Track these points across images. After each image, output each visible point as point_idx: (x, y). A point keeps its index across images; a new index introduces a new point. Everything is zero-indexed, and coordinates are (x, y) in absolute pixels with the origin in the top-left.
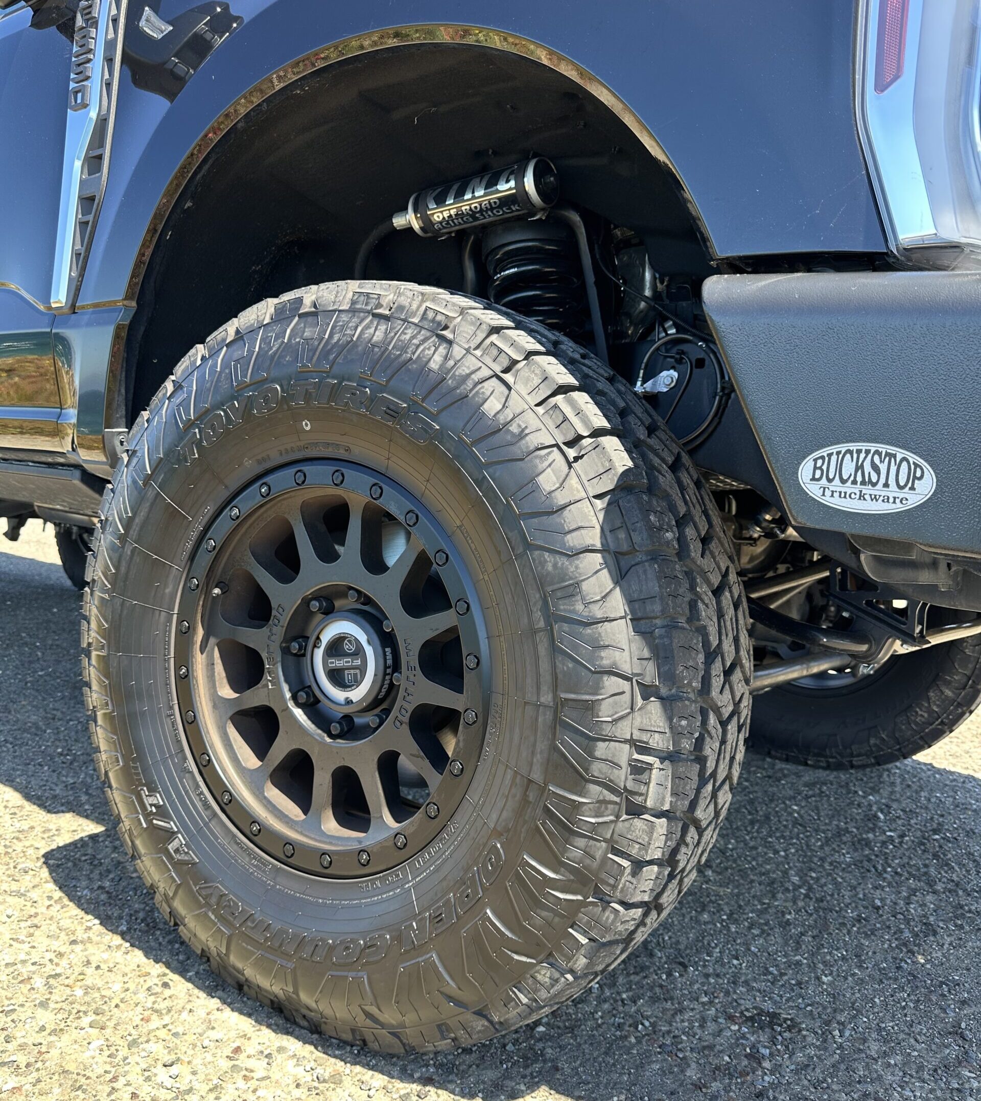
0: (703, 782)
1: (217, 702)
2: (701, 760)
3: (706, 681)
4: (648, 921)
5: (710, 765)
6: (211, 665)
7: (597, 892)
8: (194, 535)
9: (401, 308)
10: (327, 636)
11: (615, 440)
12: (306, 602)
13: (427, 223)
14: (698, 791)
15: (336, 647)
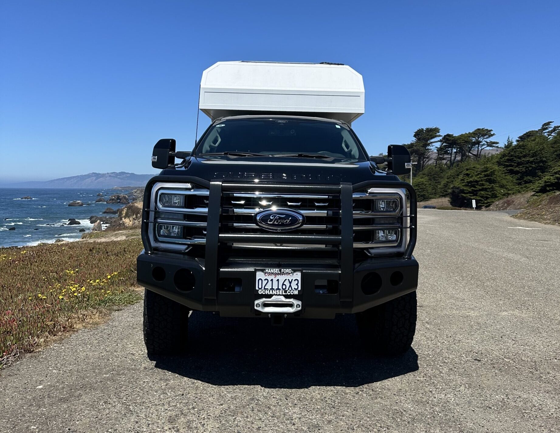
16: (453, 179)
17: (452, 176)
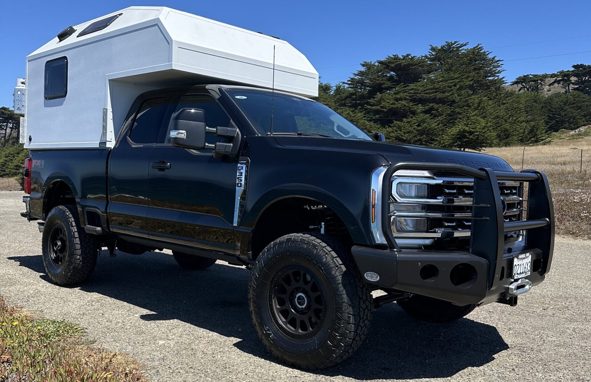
0: (360, 319)
1: (277, 308)
2: (360, 316)
3: (359, 304)
4: (354, 342)
5: (362, 317)
6: (275, 302)
7: (344, 337)
8: (272, 277)
9: (309, 242)
10: (297, 296)
11: (343, 266)
12: (293, 290)
13: (311, 209)
14: (359, 321)
15: (299, 298)
16: (13, 158)
17: (12, 154)
